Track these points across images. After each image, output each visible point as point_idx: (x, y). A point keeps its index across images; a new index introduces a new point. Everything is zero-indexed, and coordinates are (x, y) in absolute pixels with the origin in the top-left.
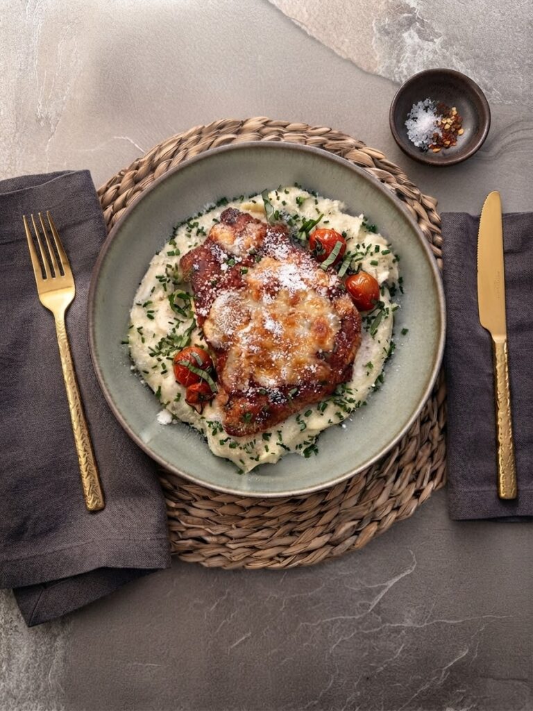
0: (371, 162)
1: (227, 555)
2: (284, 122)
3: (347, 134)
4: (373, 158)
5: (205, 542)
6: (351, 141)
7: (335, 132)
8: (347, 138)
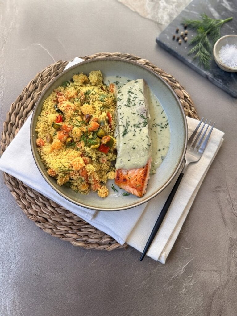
0: (183, 97)
1: (54, 230)
2: (155, 66)
3: (178, 81)
4: (185, 96)
5: (48, 221)
6: (178, 85)
7: (174, 79)
8: (177, 83)
